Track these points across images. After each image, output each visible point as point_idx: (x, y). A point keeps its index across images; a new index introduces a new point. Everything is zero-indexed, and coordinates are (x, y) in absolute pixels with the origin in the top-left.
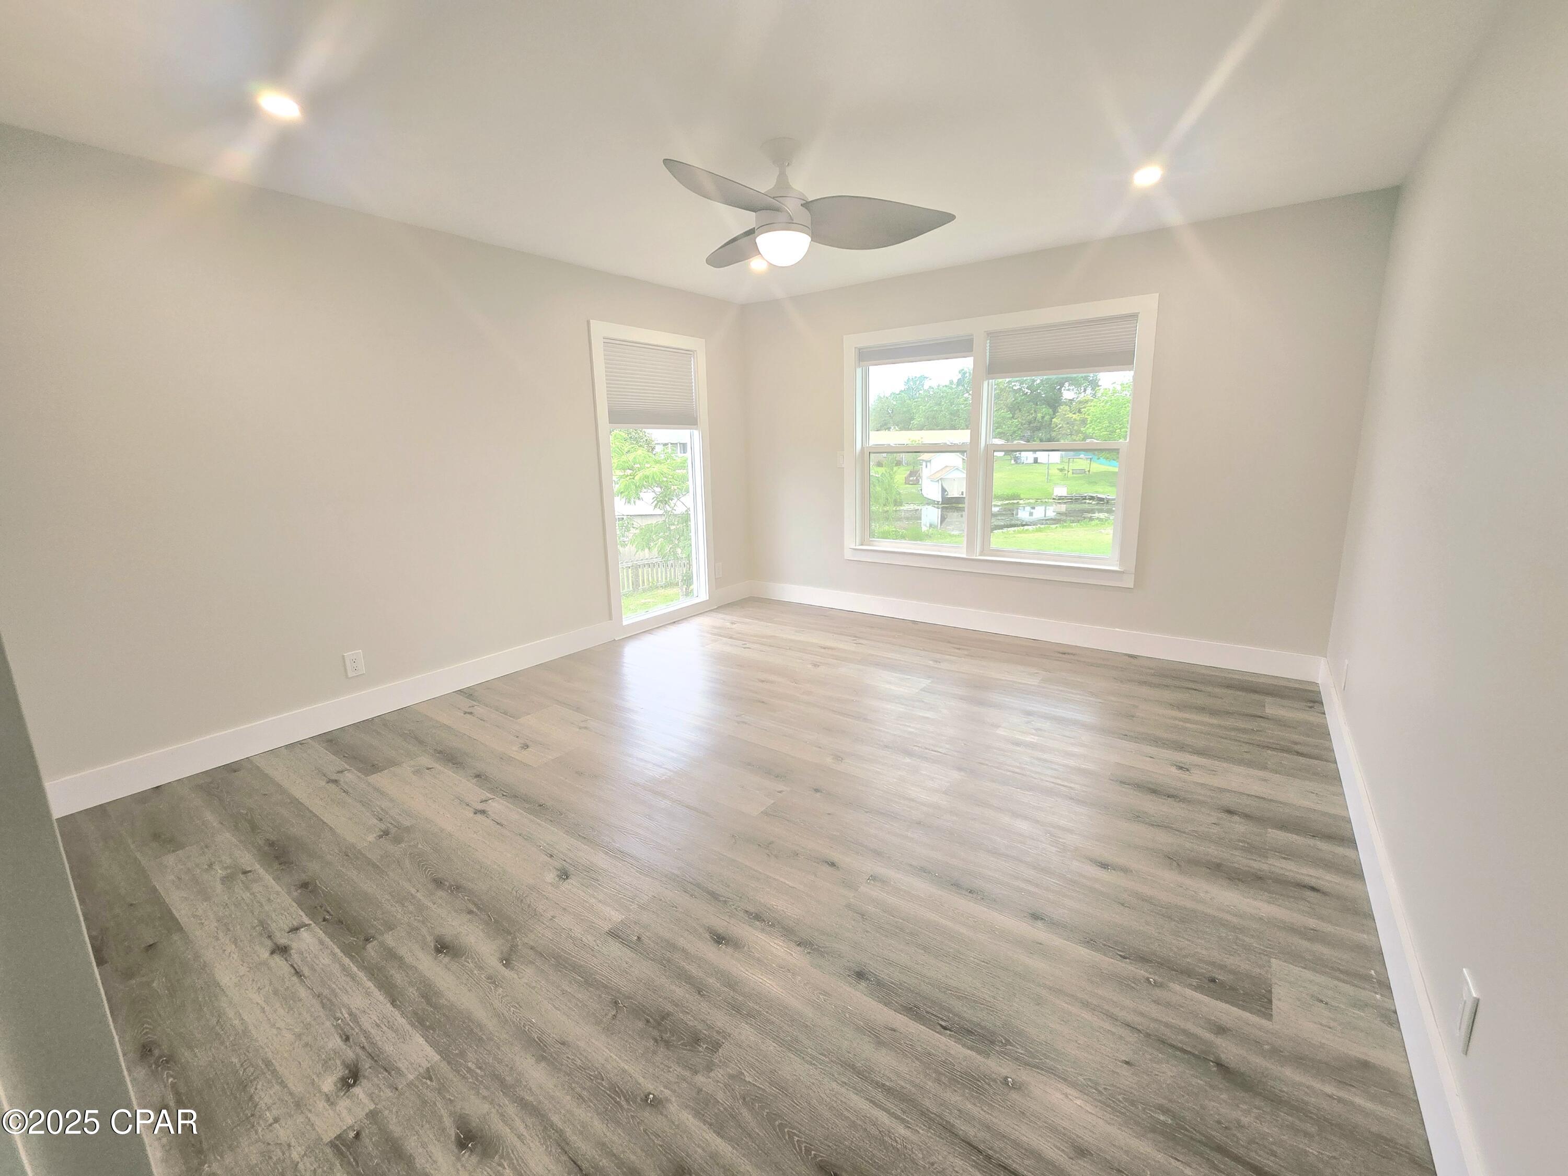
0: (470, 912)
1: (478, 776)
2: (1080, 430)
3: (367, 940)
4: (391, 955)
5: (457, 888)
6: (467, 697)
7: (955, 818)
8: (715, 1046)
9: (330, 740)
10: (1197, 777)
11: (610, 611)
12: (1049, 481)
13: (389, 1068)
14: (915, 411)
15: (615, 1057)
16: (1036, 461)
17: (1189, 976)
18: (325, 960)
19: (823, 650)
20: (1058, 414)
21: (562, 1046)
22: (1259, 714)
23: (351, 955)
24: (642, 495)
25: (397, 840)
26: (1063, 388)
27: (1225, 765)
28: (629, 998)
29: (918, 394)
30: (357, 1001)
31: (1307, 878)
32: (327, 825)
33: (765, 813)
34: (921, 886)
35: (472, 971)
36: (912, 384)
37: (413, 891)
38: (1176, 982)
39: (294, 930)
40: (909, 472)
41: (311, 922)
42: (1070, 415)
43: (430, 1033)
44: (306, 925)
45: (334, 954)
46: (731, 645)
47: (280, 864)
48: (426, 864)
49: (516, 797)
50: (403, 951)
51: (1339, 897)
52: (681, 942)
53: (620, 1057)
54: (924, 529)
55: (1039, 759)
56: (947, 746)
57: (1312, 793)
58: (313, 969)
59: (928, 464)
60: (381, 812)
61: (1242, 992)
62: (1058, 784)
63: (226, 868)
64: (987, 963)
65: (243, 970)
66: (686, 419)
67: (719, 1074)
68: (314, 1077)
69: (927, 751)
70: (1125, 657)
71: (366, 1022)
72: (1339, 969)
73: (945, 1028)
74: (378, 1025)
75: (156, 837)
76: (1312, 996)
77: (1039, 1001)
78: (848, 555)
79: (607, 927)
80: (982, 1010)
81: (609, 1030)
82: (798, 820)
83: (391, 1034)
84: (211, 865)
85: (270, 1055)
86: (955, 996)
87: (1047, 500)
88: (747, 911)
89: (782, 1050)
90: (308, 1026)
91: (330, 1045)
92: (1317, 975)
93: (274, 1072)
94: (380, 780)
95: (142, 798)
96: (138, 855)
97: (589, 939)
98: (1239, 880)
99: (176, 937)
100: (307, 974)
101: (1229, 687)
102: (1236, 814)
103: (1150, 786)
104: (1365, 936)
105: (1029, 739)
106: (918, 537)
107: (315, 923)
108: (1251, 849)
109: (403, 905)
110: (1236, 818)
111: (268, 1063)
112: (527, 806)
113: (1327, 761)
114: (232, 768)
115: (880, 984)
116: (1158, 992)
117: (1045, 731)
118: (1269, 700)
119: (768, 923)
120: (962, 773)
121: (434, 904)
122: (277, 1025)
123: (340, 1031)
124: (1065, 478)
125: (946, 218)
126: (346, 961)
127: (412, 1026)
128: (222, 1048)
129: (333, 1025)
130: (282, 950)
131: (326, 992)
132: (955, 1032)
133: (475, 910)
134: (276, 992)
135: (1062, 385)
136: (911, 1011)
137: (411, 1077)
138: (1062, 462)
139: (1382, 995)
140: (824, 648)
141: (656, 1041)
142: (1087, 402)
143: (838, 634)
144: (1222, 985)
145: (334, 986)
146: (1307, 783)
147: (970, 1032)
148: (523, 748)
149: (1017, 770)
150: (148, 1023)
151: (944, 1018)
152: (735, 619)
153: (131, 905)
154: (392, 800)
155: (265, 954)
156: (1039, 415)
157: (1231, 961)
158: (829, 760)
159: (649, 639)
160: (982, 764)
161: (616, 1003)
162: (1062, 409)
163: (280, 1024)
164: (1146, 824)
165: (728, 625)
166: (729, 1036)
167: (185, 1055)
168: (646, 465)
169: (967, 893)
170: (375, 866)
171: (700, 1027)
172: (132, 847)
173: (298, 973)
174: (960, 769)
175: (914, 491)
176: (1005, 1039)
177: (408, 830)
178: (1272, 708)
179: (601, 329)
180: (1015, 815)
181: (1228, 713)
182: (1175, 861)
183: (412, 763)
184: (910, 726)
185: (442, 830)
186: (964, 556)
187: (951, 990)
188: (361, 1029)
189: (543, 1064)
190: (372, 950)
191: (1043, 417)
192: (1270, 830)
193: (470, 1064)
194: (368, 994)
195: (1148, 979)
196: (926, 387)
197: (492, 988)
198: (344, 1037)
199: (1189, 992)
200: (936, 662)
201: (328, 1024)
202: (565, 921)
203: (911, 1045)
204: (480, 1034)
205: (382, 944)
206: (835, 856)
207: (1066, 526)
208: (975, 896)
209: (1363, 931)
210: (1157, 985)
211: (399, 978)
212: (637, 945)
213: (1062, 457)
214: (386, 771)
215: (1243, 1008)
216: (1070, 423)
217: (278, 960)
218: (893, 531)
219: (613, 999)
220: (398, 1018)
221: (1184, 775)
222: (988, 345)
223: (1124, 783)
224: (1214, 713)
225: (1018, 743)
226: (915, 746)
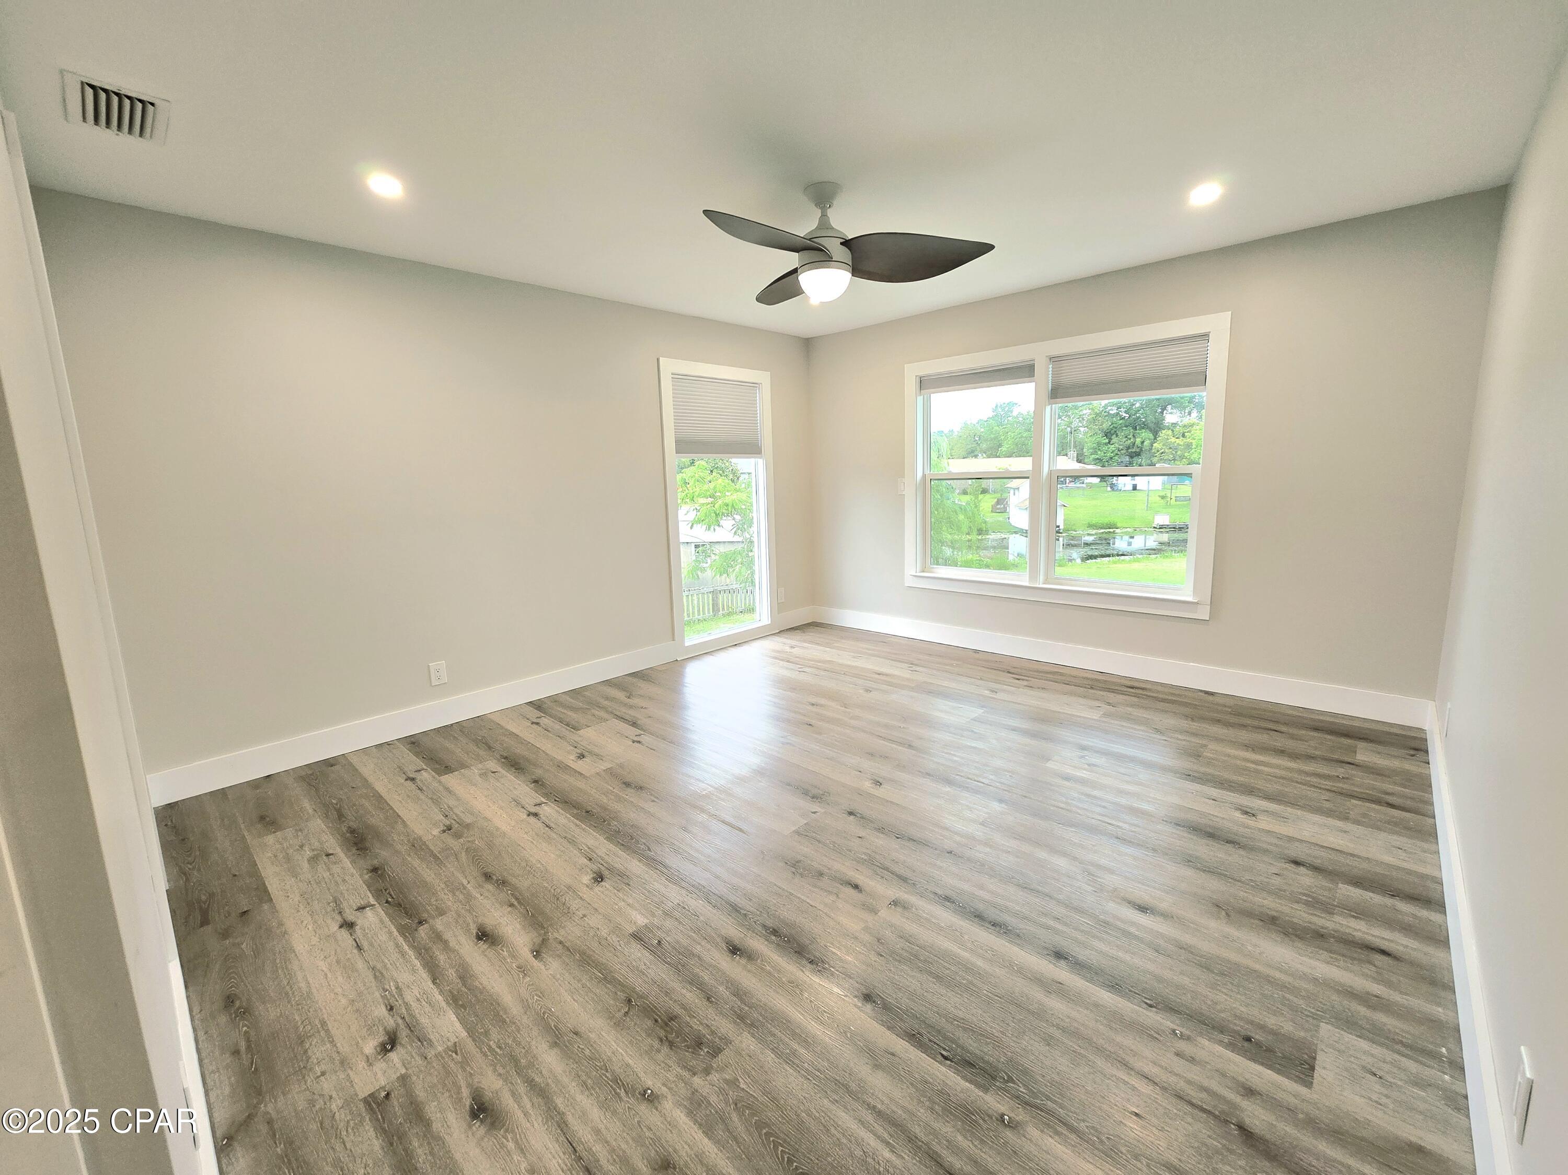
0: (511, 905)
1: (536, 782)
2: (1184, 456)
3: (420, 923)
4: (438, 937)
5: (503, 883)
6: (536, 709)
7: (988, 849)
8: (716, 1052)
9: (413, 742)
10: (1264, 823)
11: (672, 632)
12: (1148, 508)
13: (422, 1039)
14: (1003, 437)
15: (621, 1051)
16: (1135, 488)
17: (1222, 1032)
18: (383, 937)
19: (877, 676)
20: (1160, 438)
21: (575, 1036)
22: (1350, 760)
23: (406, 936)
24: (722, 522)
25: (458, 836)
26: (1165, 412)
27: (1299, 812)
28: (641, 997)
29: (1006, 421)
30: (404, 977)
31: (1377, 940)
32: (401, 819)
33: (797, 832)
34: (945, 916)
35: (505, 959)
36: (1000, 410)
37: (465, 882)
38: (1205, 1037)
39: (361, 908)
40: (996, 500)
41: (376, 903)
42: (1173, 440)
43: (461, 1011)
44: (372, 905)
45: (390, 933)
46: (787, 668)
47: (357, 850)
48: (479, 859)
49: (566, 802)
50: (448, 936)
51: (1412, 963)
52: (698, 949)
53: (626, 1052)
54: (1011, 558)
55: (1088, 796)
56: (991, 777)
57: (1399, 848)
58: (371, 944)
59: (1016, 491)
60: (447, 809)
61: (1280, 1055)
62: (1105, 822)
63: (313, 850)
64: (1000, 998)
65: (315, 940)
66: (751, 449)
67: (714, 1077)
68: (359, 1040)
69: (969, 781)
70: (1201, 694)
71: (409, 997)
72: (1401, 1042)
73: (946, 1058)
74: (418, 1000)
75: (262, 818)
76: (1364, 1068)
77: (1049, 1041)
78: (909, 581)
79: (631, 929)
80: (987, 1044)
81: (618, 1025)
82: (828, 841)
83: (428, 1009)
84: (302, 846)
85: (325, 1016)
86: (961, 1027)
87: (1146, 529)
88: (765, 926)
89: (778, 1062)
90: (360, 994)
91: (376, 1013)
92: (1374, 1046)
93: (327, 1031)
94: (450, 780)
95: (255, 784)
96: (246, 834)
97: (614, 939)
98: (1296, 936)
99: (266, 907)
100: (366, 948)
101: (1316, 729)
102: (1303, 865)
103: (1209, 830)
104: (1440, 1009)
105: (1079, 773)
106: (1003, 566)
107: (379, 904)
108: (1315, 903)
109: (454, 894)
110: (1302, 869)
111: (323, 1023)
112: (575, 811)
113: (1423, 815)
114: (329, 763)
115: (886, 1007)
116: (1182, 1045)
117: (1099, 767)
118: (1361, 745)
119: (784, 939)
120: (1003, 805)
121: (482, 895)
122: (336, 991)
123: (386, 1001)
124: (1168, 505)
125: (984, 249)
126: (401, 940)
127: (447, 1003)
128: (289, 1006)
129: (382, 996)
130: (349, 925)
131: (379, 966)
132: (955, 1063)
133: (516, 903)
134: (338, 962)
135: (1164, 409)
136: (913, 1037)
137: (440, 1049)
138: (1164, 489)
139: (1451, 1076)
140: (879, 674)
141: (661, 1040)
142: (1192, 425)
143: (892, 660)
144: (1259, 1045)
145: (386, 961)
146: (1395, 837)
147: (971, 1065)
148: (579, 757)
149: (1062, 805)
150: (235, 978)
151: (947, 1048)
152: (794, 643)
153: (235, 875)
154: (458, 799)
155: (334, 927)
156: (1138, 440)
157: (1271, 1021)
158: (867, 785)
159: (709, 659)
160: (1025, 797)
161: (629, 1001)
162: (1163, 434)
163: (339, 990)
164: (1197, 869)
165: (788, 649)
166: (731, 1043)
167: (259, 1009)
168: (727, 494)
169: (989, 926)
170: (436, 858)
171: (704, 1031)
172: (242, 826)
173: (359, 948)
174: (1001, 801)
175: (1001, 519)
176: (1009, 1076)
177: (468, 826)
178: (1365, 754)
179: (669, 366)
180: (1053, 850)
181: (1310, 758)
182: (1223, 909)
183: (480, 766)
184: (955, 755)
185: (498, 829)
186: (1027, 584)
187: (958, 1021)
188: (404, 1002)
189: (556, 1050)
190: (423, 931)
191: (1143, 443)
192: (1340, 885)
193: (491, 1043)
194: (414, 971)
195: (1174, 1031)
196: (1015, 414)
197: (521, 976)
198: (389, 1007)
199: (1219, 1049)
200: (993, 691)
201: (377, 994)
202: (594, 921)
203: (909, 1071)
204: (504, 1017)
205: (433, 929)
206: (860, 879)
207: (1167, 556)
208: (998, 929)
209: (1439, 1005)
210: (1182, 1037)
211: (442, 958)
212: (657, 949)
213: (1164, 483)
214: (456, 773)
215: (1278, 1072)
216: (1174, 448)
217: (344, 933)
218: (977, 560)
219: (627, 997)
220: (435, 995)
221: (1250, 822)
222: (1051, 369)
223: (1179, 825)
224: (1294, 756)
225: (1067, 778)
226: (958, 775)
